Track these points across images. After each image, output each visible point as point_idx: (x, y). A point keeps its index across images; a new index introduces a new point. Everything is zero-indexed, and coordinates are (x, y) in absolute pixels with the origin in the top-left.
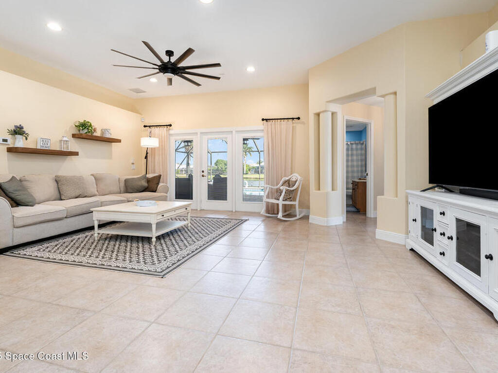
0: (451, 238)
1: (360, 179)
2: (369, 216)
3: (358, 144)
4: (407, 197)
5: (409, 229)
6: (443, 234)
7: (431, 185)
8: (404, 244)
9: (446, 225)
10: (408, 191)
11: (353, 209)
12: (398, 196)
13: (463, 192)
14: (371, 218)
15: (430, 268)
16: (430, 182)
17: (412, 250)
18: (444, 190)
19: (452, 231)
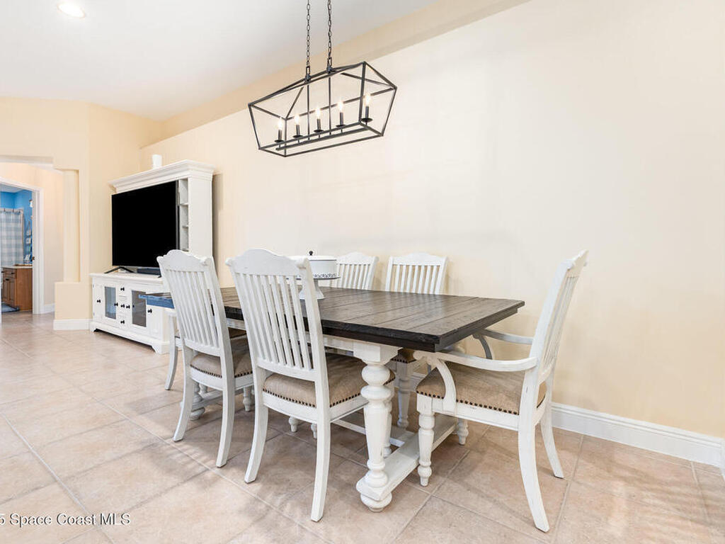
0: (129, 307)
1: (17, 265)
2: (37, 313)
3: (10, 212)
4: (91, 279)
5: (94, 311)
6: (123, 306)
7: (114, 267)
8: (88, 328)
9: (125, 298)
10: (91, 274)
11: (7, 309)
12: (81, 280)
13: (139, 272)
14: (40, 315)
15: (113, 339)
16: (114, 264)
17: (97, 331)
18: (125, 271)
19: (129, 302)
